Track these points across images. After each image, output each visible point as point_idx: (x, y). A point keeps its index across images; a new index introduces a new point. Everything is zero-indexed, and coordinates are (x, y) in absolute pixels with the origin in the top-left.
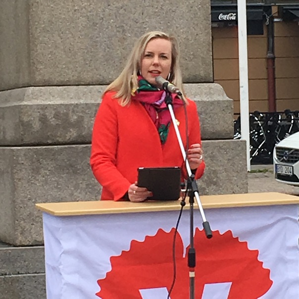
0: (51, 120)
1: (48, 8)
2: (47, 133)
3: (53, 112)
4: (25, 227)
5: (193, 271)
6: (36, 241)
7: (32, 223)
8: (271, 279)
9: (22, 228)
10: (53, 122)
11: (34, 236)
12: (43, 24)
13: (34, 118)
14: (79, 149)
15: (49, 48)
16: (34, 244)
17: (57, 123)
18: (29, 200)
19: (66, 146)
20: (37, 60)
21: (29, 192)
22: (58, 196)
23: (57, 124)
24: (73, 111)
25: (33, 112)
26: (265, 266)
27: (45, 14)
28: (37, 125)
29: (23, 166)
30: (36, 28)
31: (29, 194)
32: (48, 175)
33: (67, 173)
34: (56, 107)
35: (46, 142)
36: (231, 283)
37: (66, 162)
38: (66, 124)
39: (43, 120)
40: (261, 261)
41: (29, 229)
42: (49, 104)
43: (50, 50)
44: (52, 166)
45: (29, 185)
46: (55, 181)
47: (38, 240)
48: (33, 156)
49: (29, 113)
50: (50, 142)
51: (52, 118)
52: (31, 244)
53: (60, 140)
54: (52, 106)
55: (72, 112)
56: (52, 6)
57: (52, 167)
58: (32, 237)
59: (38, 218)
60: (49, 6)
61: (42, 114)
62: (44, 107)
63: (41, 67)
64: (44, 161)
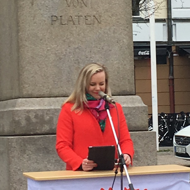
0: (33, 120)
2: (30, 128)
3: (34, 114)
4: (16, 187)
12: (28, 59)
13: (22, 118)
14: (50, 138)
17: (37, 121)
18: (19, 170)
20: (24, 81)
21: (19, 165)
22: (37, 168)
27: (29, 52)
28: (23, 123)
29: (15, 149)
30: (23, 61)
32: (31, 154)
33: (43, 153)
34: (35, 111)
35: (29, 134)
37: (42, 146)
39: (28, 119)
41: (19, 189)
43: (32, 75)
45: (19, 161)
46: (35, 158)
48: (21, 142)
49: (19, 115)
50: (32, 133)
55: (46, 114)
57: (33, 149)
59: (24, 182)
60: (31, 47)
61: (27, 116)
62: (29, 111)
63: (27, 86)
64: (28, 145)
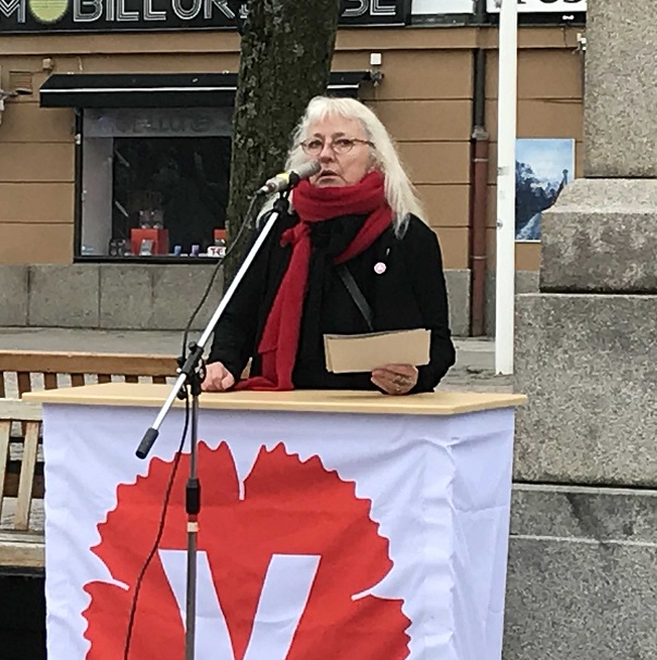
0: (596, 245)
1: (622, 25)
2: (587, 269)
3: (601, 229)
4: (528, 445)
5: (194, 521)
6: (546, 473)
7: (541, 439)
8: (391, 558)
9: (523, 447)
10: (599, 247)
11: (544, 464)
12: (610, 57)
13: (565, 238)
14: (635, 303)
15: (620, 103)
16: (542, 480)
17: (608, 250)
18: (538, 394)
19: (612, 296)
20: (594, 126)
21: (540, 380)
22: (591, 392)
23: (607, 253)
24: (639, 229)
25: (564, 226)
26: (381, 532)
27: (614, 37)
28: (570, 253)
29: (530, 330)
30: (597, 65)
31: (538, 383)
32: (575, 350)
33: (611, 349)
34: (607, 221)
35: (585, 287)
36: (319, 557)
37: (609, 326)
38: (625, 253)
39: (582, 242)
40: (376, 520)
41: (536, 451)
42: (595, 214)
43: (621, 108)
44: (584, 333)
45: (539, 367)
46: (586, 362)
47: (551, 472)
48: (549, 311)
49: (557, 228)
51: (597, 240)
52: (537, 478)
53: (611, 283)
54: (599, 218)
55: (637, 230)
56: (628, 21)
57: (583, 336)
58: (540, 466)
59: (552, 431)
60: (623, 22)
61: (581, 233)
62: (584, 220)
63: (602, 140)
64: (569, 321)
